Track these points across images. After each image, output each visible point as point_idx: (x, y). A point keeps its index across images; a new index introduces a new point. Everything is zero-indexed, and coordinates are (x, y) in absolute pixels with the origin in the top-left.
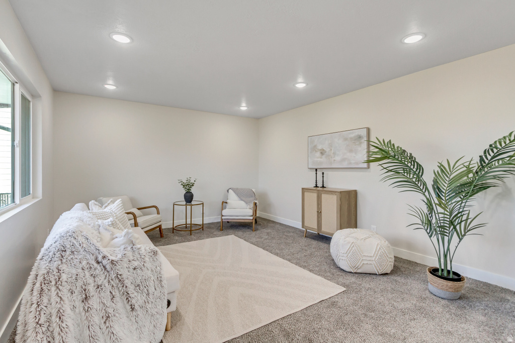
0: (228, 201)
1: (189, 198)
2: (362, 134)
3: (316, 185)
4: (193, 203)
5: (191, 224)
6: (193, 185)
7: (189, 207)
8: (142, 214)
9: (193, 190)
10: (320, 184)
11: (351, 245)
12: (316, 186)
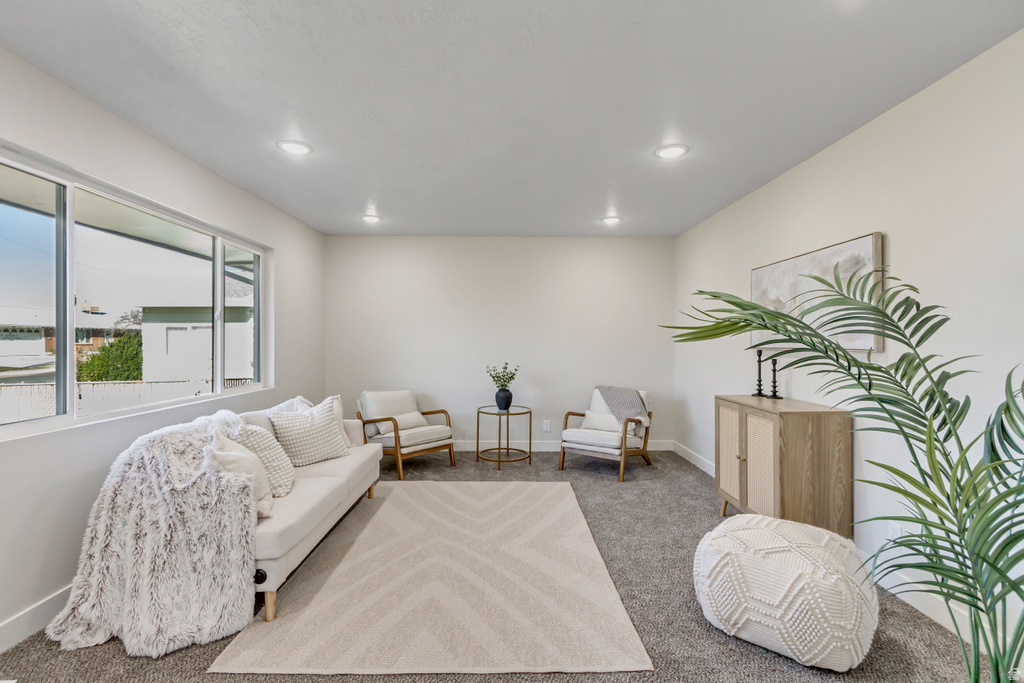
0: (587, 413)
1: (505, 401)
2: (863, 254)
3: (760, 391)
4: (512, 410)
5: (508, 449)
6: (512, 378)
7: (504, 418)
8: (425, 422)
9: (512, 387)
10: (767, 390)
11: (723, 558)
12: (760, 394)
